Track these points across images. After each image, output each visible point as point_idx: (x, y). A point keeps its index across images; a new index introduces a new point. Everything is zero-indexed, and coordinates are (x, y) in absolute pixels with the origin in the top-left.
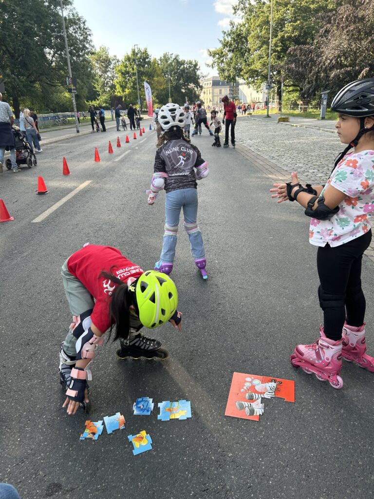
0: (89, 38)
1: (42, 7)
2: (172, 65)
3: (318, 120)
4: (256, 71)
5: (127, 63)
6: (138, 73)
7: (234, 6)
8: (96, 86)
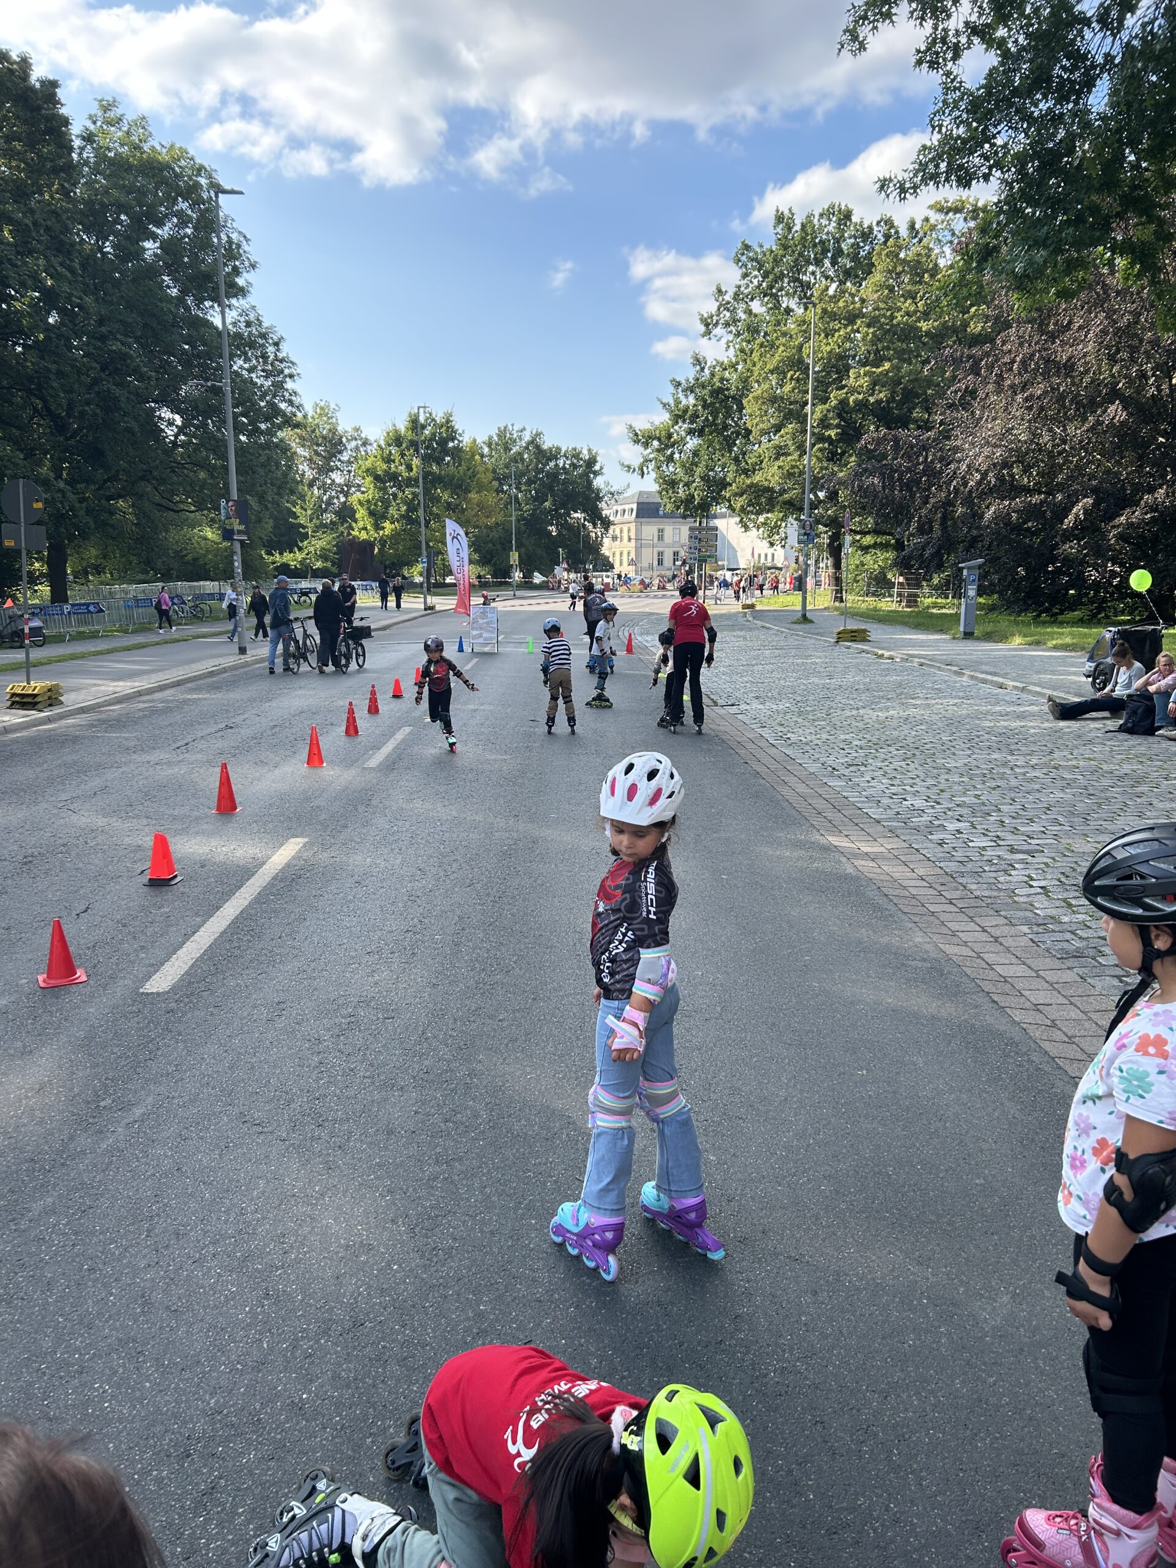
0: (289, 385)
1: (161, 300)
2: (523, 460)
3: (954, 638)
4: (769, 489)
5: (394, 450)
6: (424, 478)
7: (706, 315)
8: (297, 510)
